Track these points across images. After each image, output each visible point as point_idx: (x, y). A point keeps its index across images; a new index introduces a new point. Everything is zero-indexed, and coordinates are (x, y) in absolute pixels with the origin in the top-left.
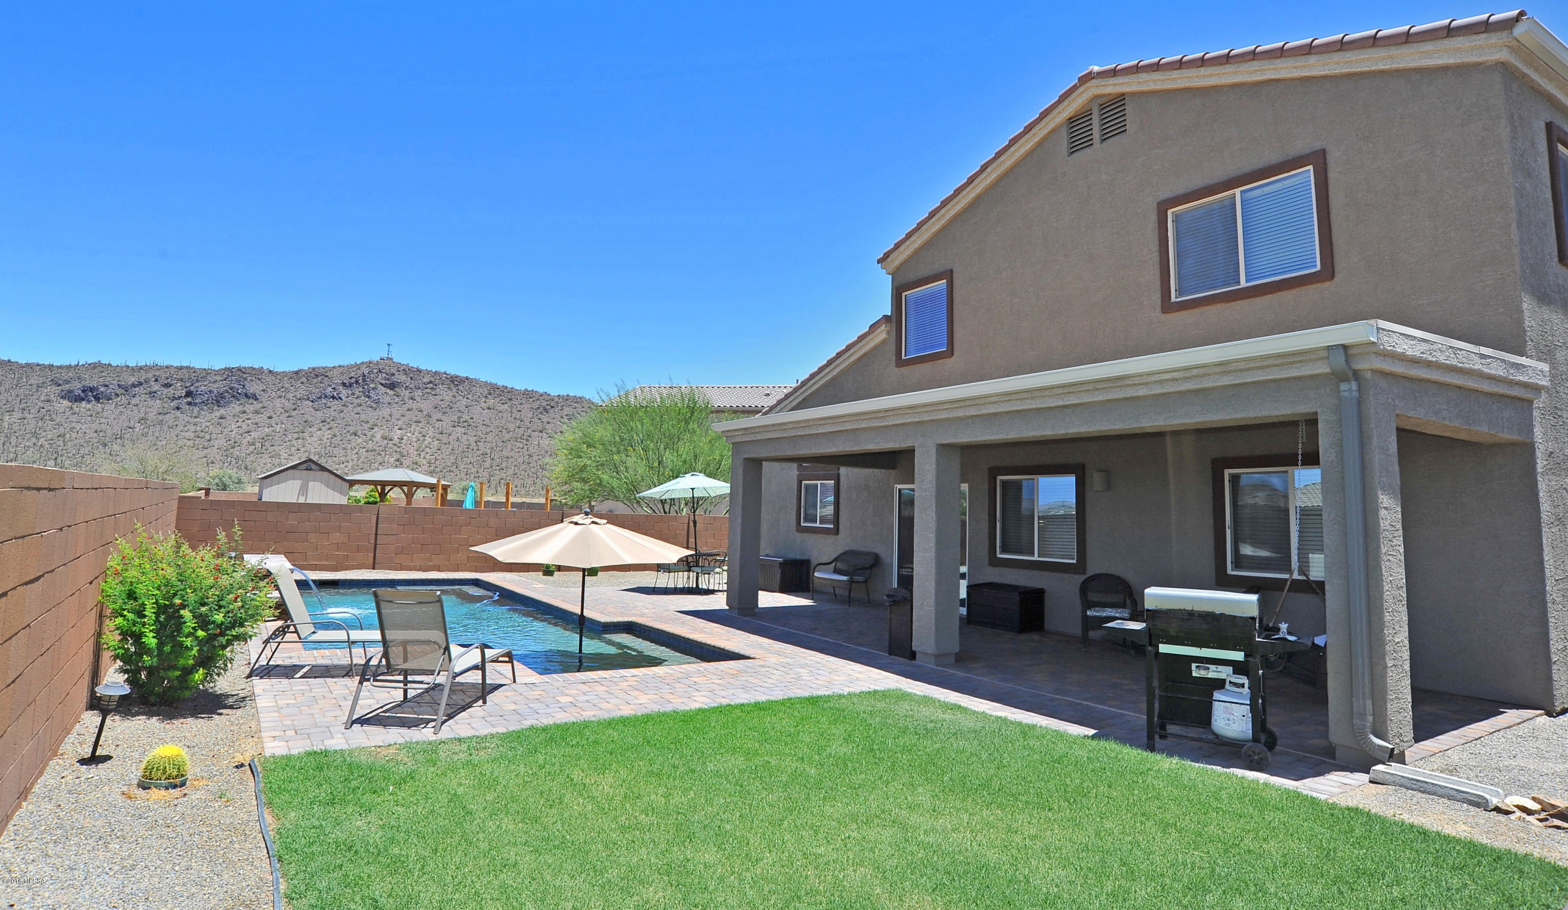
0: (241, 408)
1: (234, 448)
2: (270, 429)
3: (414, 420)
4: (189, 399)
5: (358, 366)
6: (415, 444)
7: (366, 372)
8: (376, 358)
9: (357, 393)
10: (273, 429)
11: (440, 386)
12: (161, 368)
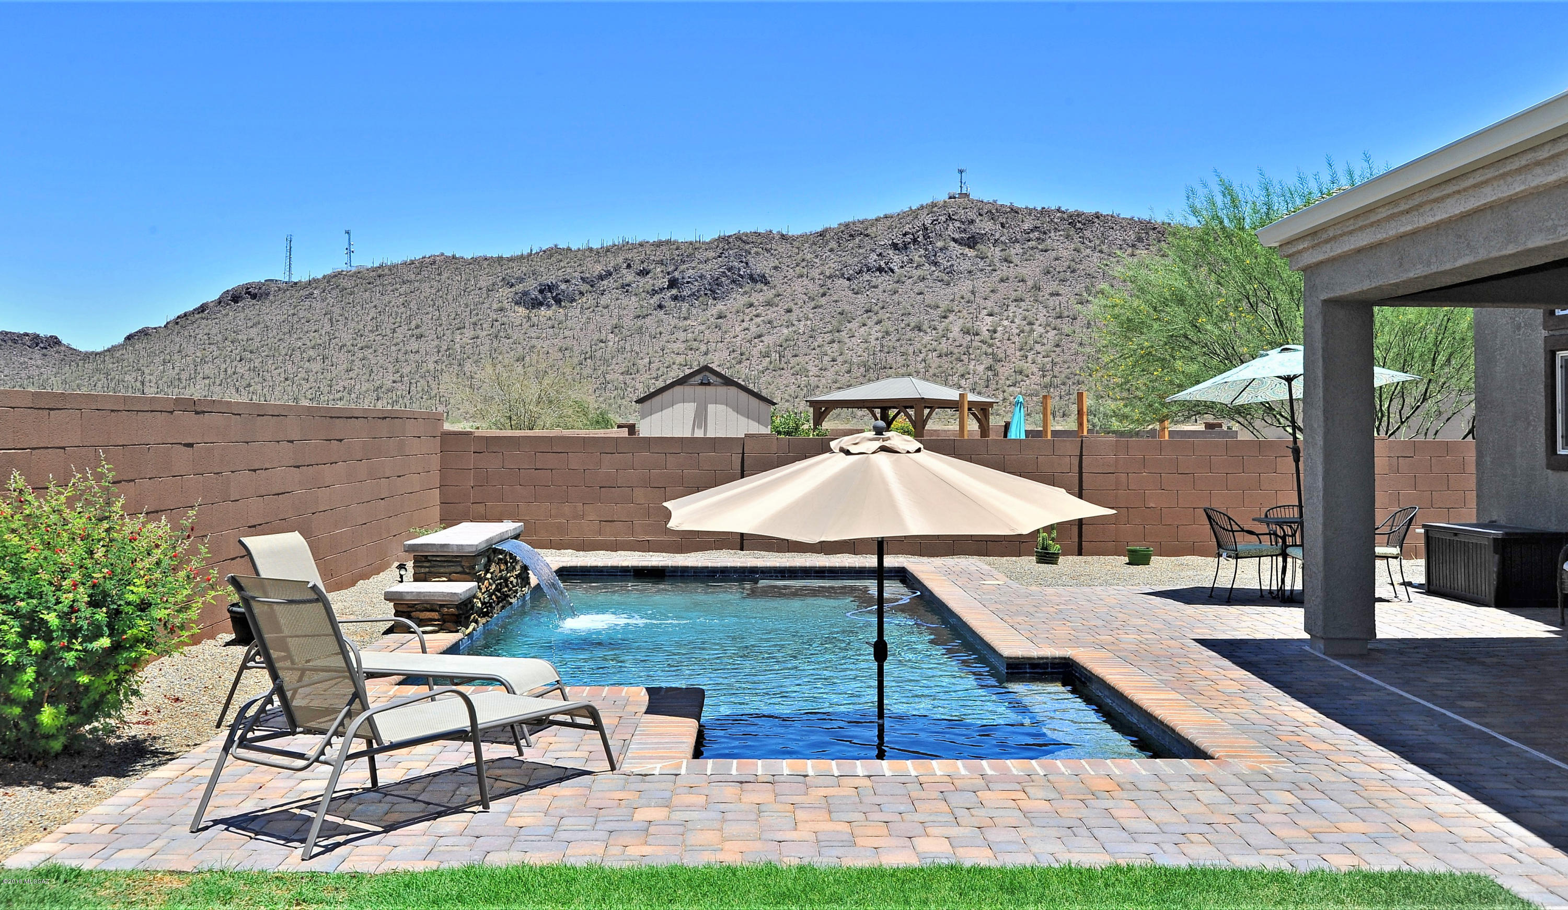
0: (745, 299)
1: (740, 362)
2: (790, 329)
3: (1013, 298)
4: (674, 291)
5: (914, 214)
6: (1016, 339)
7: (928, 222)
8: (942, 197)
9: (916, 258)
10: (794, 328)
11: (1052, 234)
12: (632, 247)
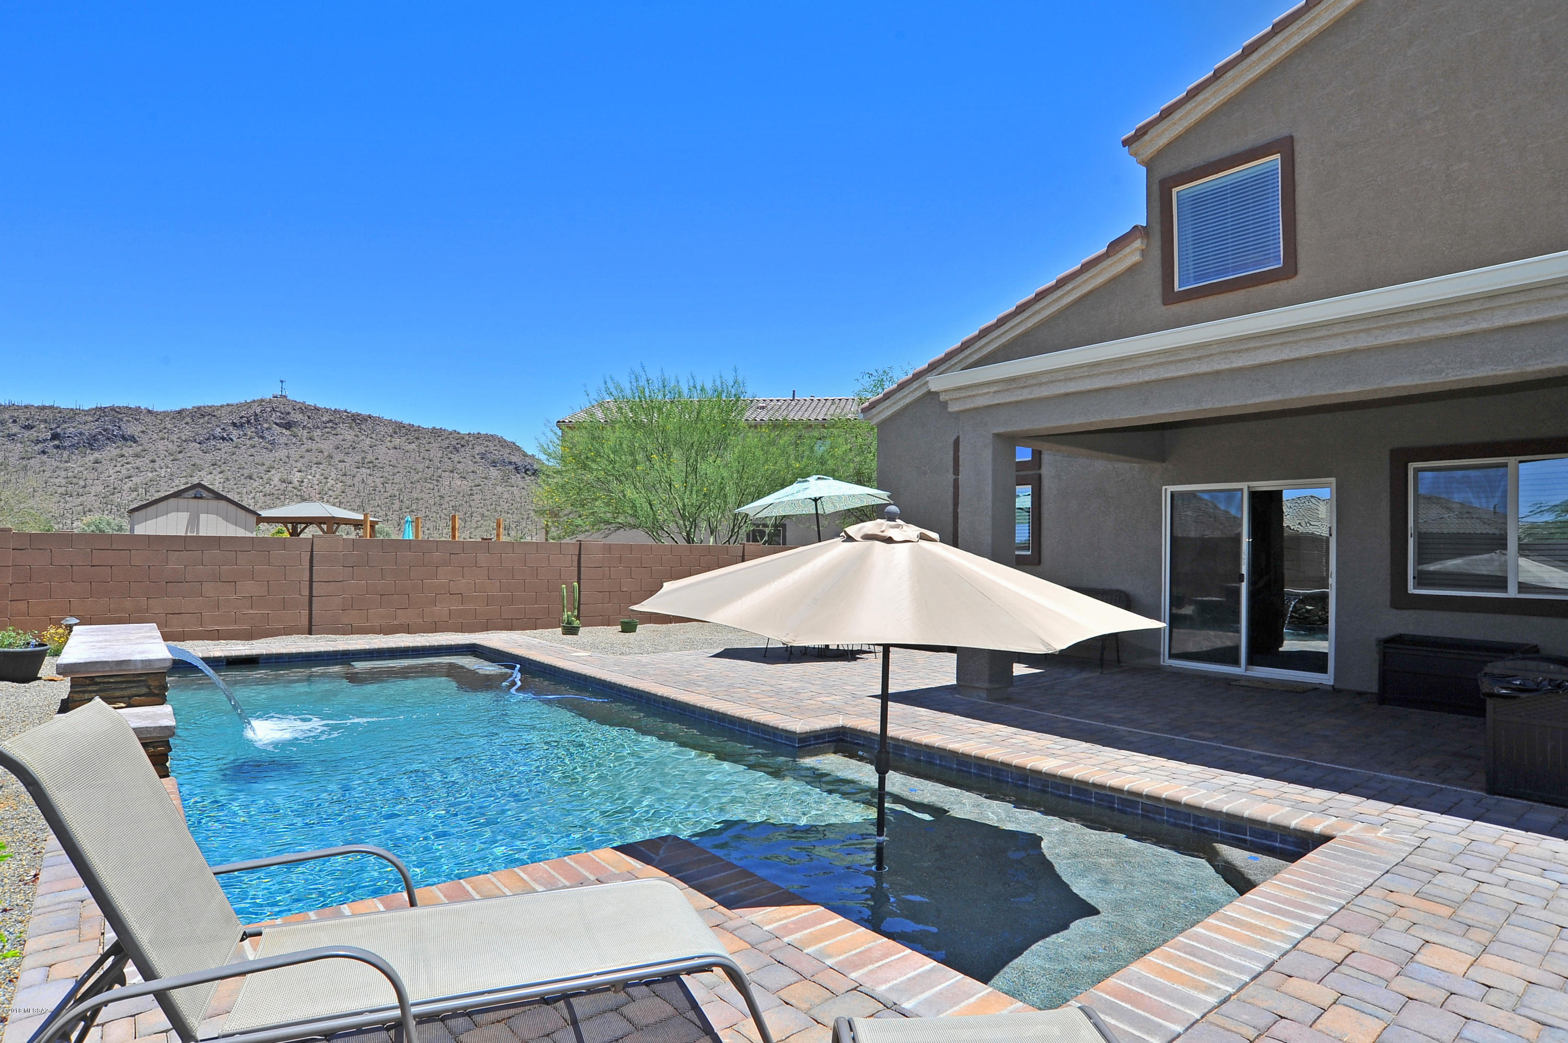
0: (118, 451)
1: (113, 494)
2: (154, 473)
3: (314, 462)
4: (56, 442)
5: (249, 405)
6: (317, 487)
7: (258, 411)
8: (268, 396)
9: (249, 433)
10: (157, 473)
11: (341, 425)
12: (19, 408)
